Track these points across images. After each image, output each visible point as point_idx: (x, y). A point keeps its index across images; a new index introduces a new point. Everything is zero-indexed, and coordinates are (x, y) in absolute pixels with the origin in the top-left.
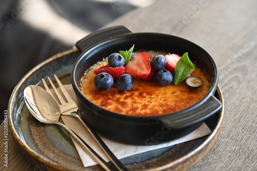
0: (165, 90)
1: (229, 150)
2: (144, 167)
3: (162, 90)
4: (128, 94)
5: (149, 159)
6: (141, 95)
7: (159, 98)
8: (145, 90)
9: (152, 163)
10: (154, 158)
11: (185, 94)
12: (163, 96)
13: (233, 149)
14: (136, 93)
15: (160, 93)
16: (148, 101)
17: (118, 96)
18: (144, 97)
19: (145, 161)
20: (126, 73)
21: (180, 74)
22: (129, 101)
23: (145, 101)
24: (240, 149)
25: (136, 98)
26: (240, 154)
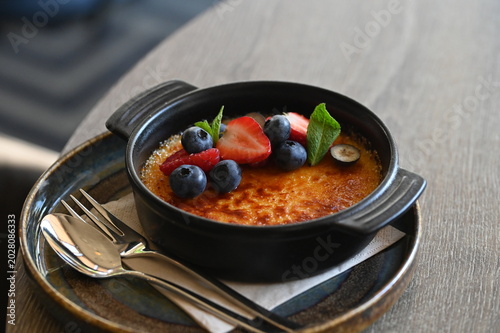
0: (299, 177)
1: (440, 260)
2: (320, 316)
3: (293, 177)
4: (238, 196)
5: (321, 301)
6: (260, 193)
7: (296, 193)
8: (263, 183)
9: (330, 305)
10: (328, 296)
11: (337, 177)
12: (302, 187)
13: (446, 255)
14: (251, 192)
15: (292, 183)
16: (281, 201)
17: (221, 203)
18: (269, 195)
19: (316, 305)
20: (221, 159)
21: (318, 144)
22: (245, 207)
23: (274, 201)
24: (457, 255)
25: (255, 200)
26: (462, 263)
